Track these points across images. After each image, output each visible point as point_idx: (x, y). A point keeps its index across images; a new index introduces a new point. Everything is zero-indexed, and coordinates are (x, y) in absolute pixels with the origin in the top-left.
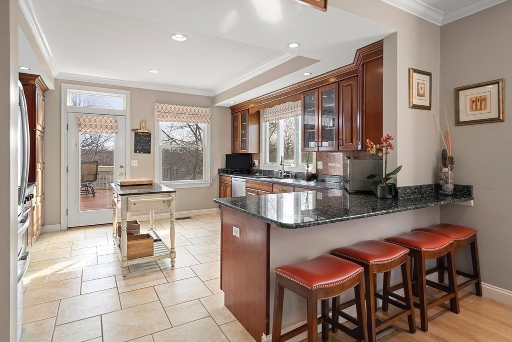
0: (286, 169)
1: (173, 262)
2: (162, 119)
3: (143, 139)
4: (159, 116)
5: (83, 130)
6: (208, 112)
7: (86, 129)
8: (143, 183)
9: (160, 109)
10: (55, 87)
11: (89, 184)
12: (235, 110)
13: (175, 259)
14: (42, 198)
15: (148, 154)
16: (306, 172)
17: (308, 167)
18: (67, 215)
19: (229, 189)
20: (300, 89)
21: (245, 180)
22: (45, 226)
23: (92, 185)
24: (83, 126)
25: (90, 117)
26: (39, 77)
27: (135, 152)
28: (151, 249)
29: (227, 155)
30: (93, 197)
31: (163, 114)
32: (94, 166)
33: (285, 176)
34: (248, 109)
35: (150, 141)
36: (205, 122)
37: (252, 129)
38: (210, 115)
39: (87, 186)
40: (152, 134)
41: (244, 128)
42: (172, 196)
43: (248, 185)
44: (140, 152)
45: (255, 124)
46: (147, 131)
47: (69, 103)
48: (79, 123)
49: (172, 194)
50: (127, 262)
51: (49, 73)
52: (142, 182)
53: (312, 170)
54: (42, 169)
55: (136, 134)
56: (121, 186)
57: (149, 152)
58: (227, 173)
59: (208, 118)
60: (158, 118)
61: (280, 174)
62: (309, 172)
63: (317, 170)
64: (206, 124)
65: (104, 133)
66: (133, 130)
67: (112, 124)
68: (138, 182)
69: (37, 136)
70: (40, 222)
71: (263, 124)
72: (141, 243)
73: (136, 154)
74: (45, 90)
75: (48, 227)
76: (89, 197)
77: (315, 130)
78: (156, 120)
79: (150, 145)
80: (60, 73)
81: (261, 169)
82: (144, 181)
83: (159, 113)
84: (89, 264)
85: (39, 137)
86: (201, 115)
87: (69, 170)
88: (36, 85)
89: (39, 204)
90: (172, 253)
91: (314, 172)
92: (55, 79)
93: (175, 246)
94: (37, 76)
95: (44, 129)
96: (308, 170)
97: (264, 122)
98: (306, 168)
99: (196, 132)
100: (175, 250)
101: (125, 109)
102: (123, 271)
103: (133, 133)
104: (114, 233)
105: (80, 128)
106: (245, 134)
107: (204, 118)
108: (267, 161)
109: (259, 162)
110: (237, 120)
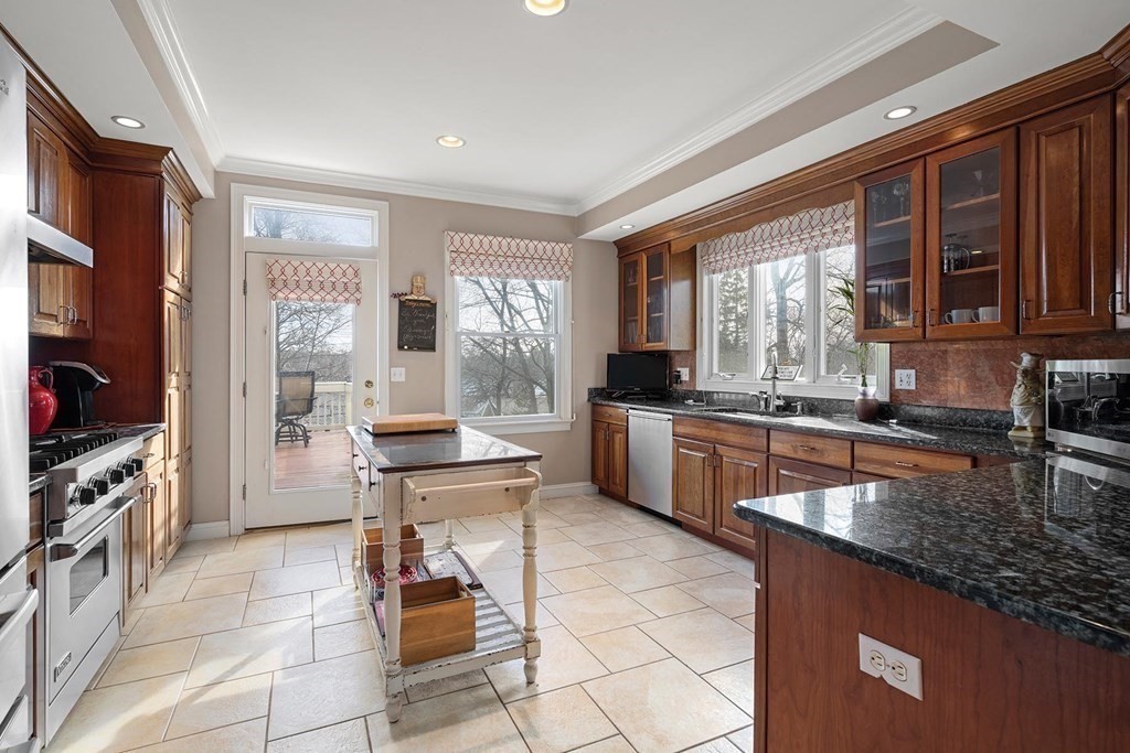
0: (783, 389)
1: (529, 669)
2: (462, 268)
3: (417, 318)
4: (454, 262)
5: (280, 295)
6: (566, 254)
7: (286, 291)
8: (432, 428)
9: (457, 243)
10: (217, 188)
11: (297, 419)
12: (626, 249)
13: (538, 662)
14: (185, 459)
15: (431, 354)
16: (860, 397)
17: (864, 384)
18: (244, 498)
19: (619, 437)
20: (851, 169)
21: (671, 417)
22: (194, 526)
23: (302, 421)
24: (279, 284)
25: (296, 263)
26: (171, 154)
27: (401, 347)
28: (470, 631)
29: (609, 355)
30: (306, 446)
31: (464, 256)
32: (306, 382)
33: (778, 407)
34: (669, 243)
35: (433, 321)
36: (559, 278)
37: (678, 291)
38: (570, 259)
39: (294, 425)
40: (438, 305)
41: (656, 289)
42: (532, 474)
43: (680, 429)
44: (410, 349)
45: (684, 279)
46: (427, 299)
47: (249, 232)
48: (270, 276)
49: (532, 467)
50: (401, 677)
51: (201, 157)
52: (429, 423)
53: (876, 391)
54: (183, 388)
55: (402, 304)
56: (375, 435)
57: (433, 349)
58: (610, 397)
59: (566, 268)
60: (453, 267)
61: (762, 403)
62: (870, 398)
63: (893, 393)
64: (562, 282)
65: (329, 301)
66: (395, 296)
67: (346, 281)
68: (420, 424)
69: (167, 305)
70: (174, 522)
71: (705, 280)
72: (439, 614)
73: (402, 352)
74: (192, 198)
75: (199, 529)
76: (297, 447)
77: (911, 279)
78: (447, 272)
79: (434, 331)
80: (227, 157)
81: (698, 389)
82: (434, 422)
83: (454, 255)
84: (291, 662)
85: (173, 308)
86: (550, 260)
87: (248, 391)
88: (164, 174)
89: (174, 477)
90: (527, 644)
91: (884, 398)
92: (217, 173)
93: (536, 624)
94: (166, 150)
95: (190, 290)
96: (864, 394)
97: (708, 273)
98: (861, 389)
99: (502, 311)
100: (538, 634)
101: (376, 245)
102: (389, 704)
103: (396, 303)
104: (354, 558)
105: (274, 291)
106: (656, 306)
107: (557, 268)
108: (715, 370)
109: (693, 373)
110: (635, 272)
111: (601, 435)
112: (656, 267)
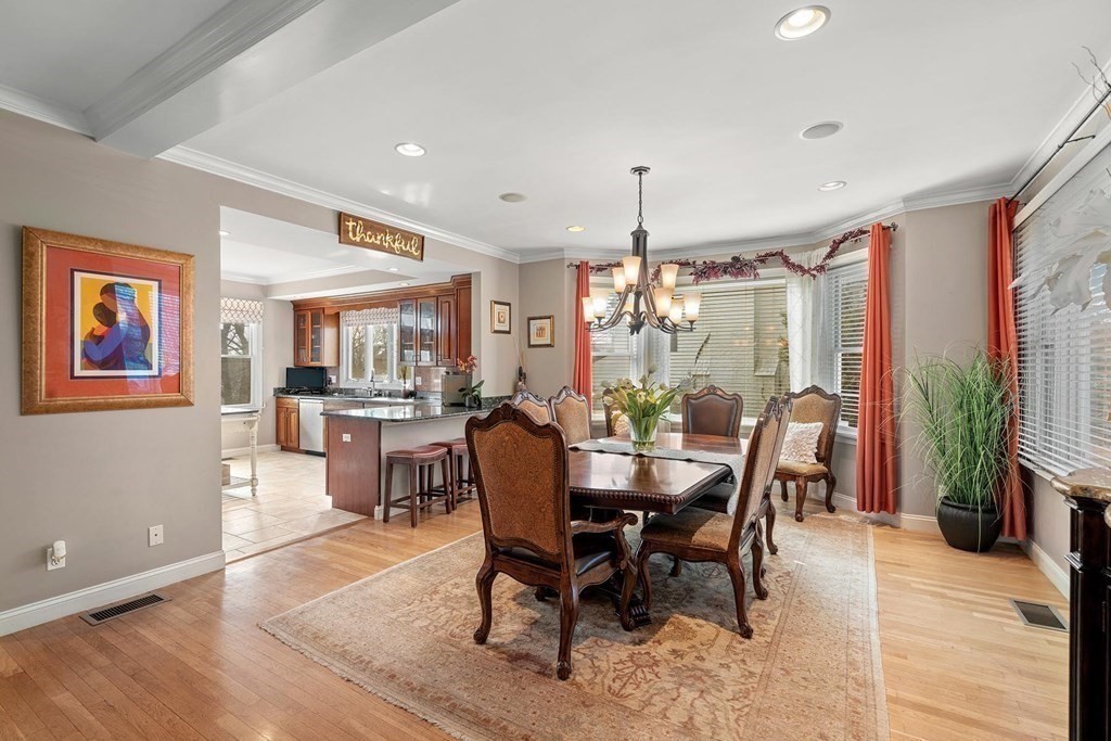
0: (378, 386)
6: (259, 308)
12: (298, 307)
16: (403, 389)
17: (405, 383)
19: (294, 416)
20: (397, 296)
21: (322, 401)
29: (287, 369)
33: (376, 394)
34: (323, 308)
36: (254, 322)
37: (328, 333)
38: (262, 311)
41: (316, 332)
43: (327, 407)
45: (332, 327)
53: (409, 386)
58: (288, 393)
59: (258, 317)
61: (369, 393)
62: (407, 388)
63: (415, 386)
64: (255, 325)
71: (344, 329)
77: (413, 343)
81: (340, 386)
86: (247, 311)
91: (412, 389)
96: (404, 387)
97: (346, 326)
98: (403, 385)
106: (317, 341)
107: (253, 316)
108: (350, 377)
109: (338, 378)
110: (304, 321)
111: (282, 415)
112: (316, 320)
